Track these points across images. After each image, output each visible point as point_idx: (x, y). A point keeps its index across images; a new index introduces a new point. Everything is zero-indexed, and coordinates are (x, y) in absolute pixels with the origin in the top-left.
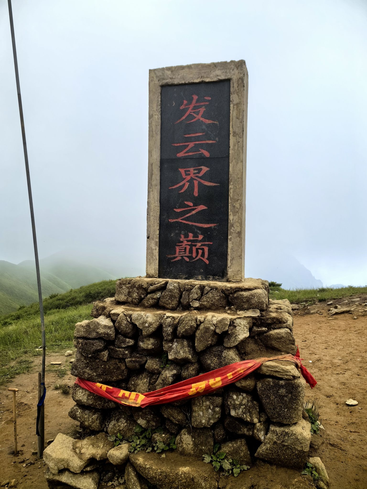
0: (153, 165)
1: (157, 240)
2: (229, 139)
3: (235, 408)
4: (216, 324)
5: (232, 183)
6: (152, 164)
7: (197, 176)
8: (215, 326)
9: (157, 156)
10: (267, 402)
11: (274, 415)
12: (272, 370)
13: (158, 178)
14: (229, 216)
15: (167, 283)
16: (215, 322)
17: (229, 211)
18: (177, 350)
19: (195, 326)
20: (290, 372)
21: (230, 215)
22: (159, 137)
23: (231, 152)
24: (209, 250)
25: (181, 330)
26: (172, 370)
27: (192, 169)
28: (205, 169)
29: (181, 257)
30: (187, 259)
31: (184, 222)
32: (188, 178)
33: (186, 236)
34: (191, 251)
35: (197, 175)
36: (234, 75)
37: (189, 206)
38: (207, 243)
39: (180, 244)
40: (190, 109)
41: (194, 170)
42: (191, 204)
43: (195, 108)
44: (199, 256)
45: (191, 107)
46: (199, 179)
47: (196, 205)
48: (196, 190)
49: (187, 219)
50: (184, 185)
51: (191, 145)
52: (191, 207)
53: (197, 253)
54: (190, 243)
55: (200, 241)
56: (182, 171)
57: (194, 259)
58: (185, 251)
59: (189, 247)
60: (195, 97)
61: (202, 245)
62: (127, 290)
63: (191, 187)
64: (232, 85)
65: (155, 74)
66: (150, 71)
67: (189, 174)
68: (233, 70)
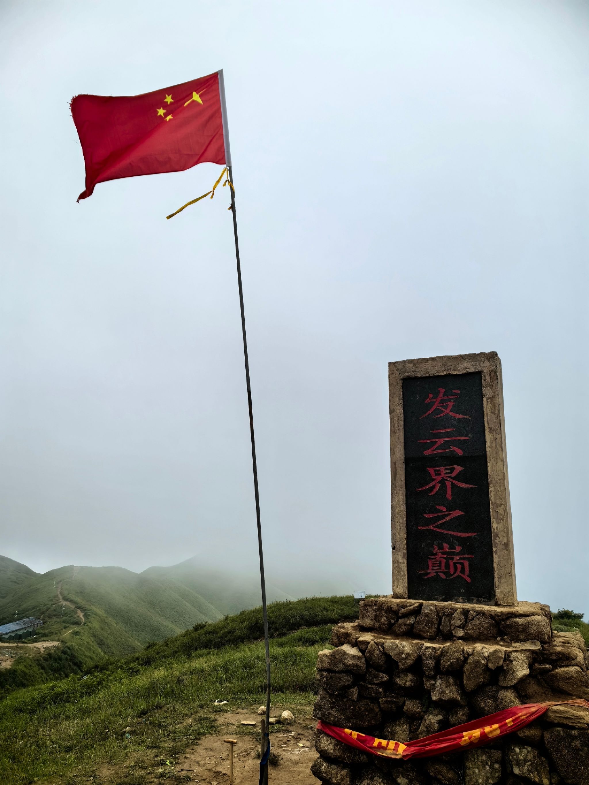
0: (396, 464)
1: (405, 552)
2: (485, 436)
3: (519, 764)
4: (488, 657)
5: (492, 485)
6: (396, 462)
7: (449, 477)
8: (486, 659)
9: (400, 453)
10: (558, 757)
11: (568, 774)
12: (561, 717)
13: (403, 478)
14: (492, 524)
15: (421, 605)
16: (486, 654)
17: (492, 518)
18: (441, 689)
19: (462, 658)
20: (584, 719)
21: (493, 522)
22: (402, 433)
23: (488, 450)
24: (470, 564)
25: (445, 663)
26: (437, 715)
27: (442, 469)
28: (458, 469)
29: (436, 572)
30: (444, 576)
31: (436, 529)
32: (439, 478)
33: (441, 547)
34: (447, 566)
35: (450, 475)
36: (486, 367)
37: (441, 511)
38: (467, 556)
39: (433, 557)
40: (437, 402)
41: (445, 469)
42: (445, 509)
43: (442, 402)
44: (458, 573)
45: (438, 400)
46: (451, 480)
47: (449, 510)
48: (449, 492)
49: (440, 526)
50: (434, 487)
51: (441, 441)
52: (444, 512)
53: (456, 568)
54: (445, 556)
55: (458, 554)
56: (431, 470)
57: (452, 575)
58: (440, 566)
59: (445, 561)
60: (442, 391)
61: (461, 559)
62: (374, 613)
63: (443, 487)
64: (483, 378)
65: (396, 367)
66: (390, 364)
67: (440, 474)
68: (484, 362)
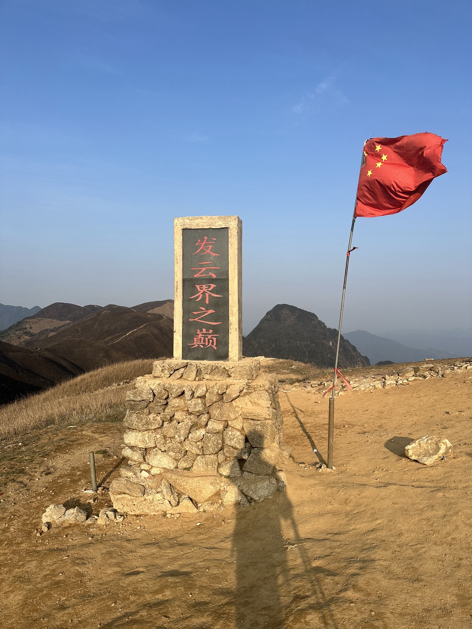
0: (177, 282)
1: (181, 334)
2: (229, 267)
5: (230, 295)
9: (180, 276)
13: (181, 291)
14: (229, 317)
17: (230, 314)
22: (181, 263)
23: (230, 275)
24: (216, 340)
28: (213, 286)
29: (198, 345)
30: (202, 347)
31: (199, 321)
33: (201, 331)
34: (204, 341)
35: (208, 289)
36: (231, 225)
37: (202, 310)
38: (215, 335)
39: (197, 336)
40: (202, 245)
41: (206, 286)
43: (205, 245)
44: (210, 344)
46: (210, 293)
47: (207, 309)
48: (207, 299)
49: (202, 319)
50: (199, 296)
51: (204, 269)
52: (204, 311)
54: (203, 335)
55: (210, 334)
56: (198, 287)
57: (207, 346)
59: (203, 338)
60: (206, 238)
61: (212, 337)
62: (161, 369)
63: (204, 298)
64: (229, 232)
65: (178, 221)
67: (203, 289)
68: (230, 222)
